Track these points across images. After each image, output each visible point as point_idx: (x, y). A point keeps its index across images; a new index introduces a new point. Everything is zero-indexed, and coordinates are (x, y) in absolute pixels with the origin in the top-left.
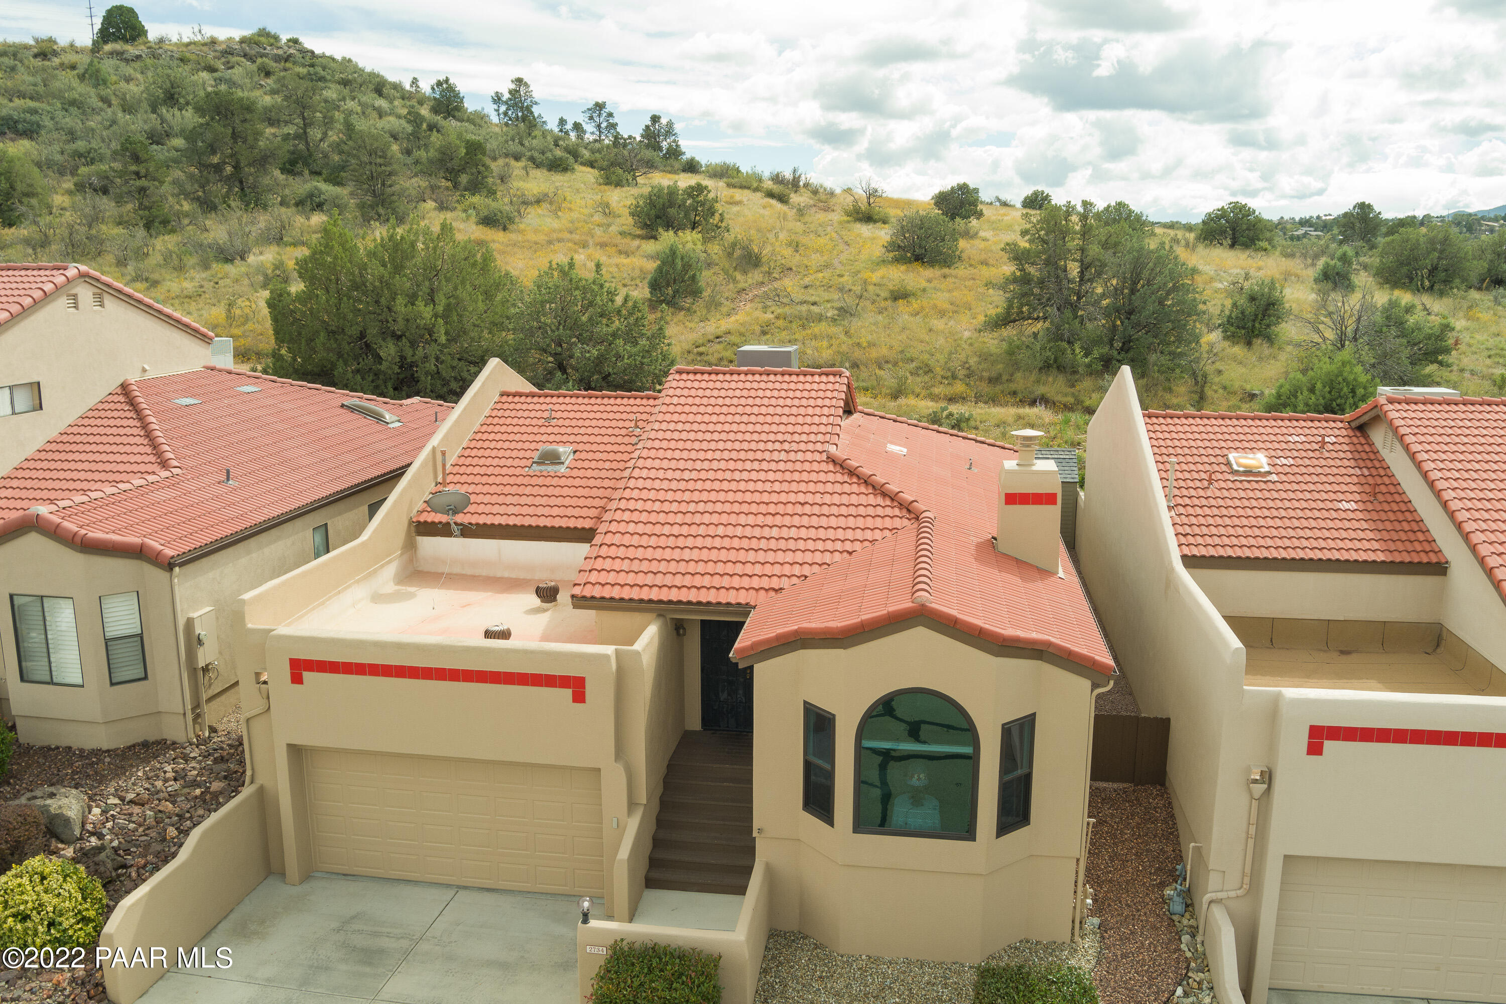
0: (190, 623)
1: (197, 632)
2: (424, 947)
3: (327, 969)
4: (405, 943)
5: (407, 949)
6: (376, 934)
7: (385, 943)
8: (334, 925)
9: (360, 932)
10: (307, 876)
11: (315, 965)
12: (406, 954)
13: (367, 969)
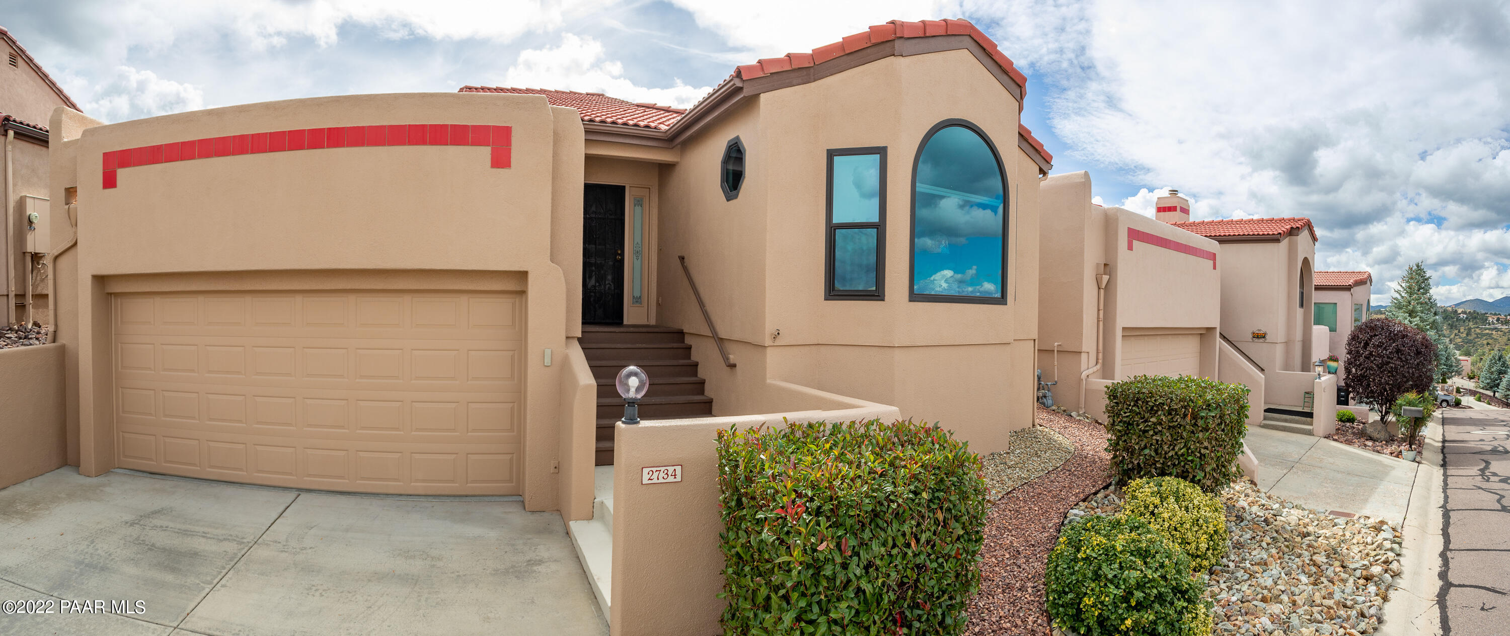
0: (21, 204)
1: (28, 213)
2: (260, 553)
3: (103, 569)
4: (231, 547)
5: (236, 554)
6: (185, 533)
7: (199, 544)
8: (128, 517)
9: (164, 528)
10: (106, 469)
11: (87, 561)
12: (234, 562)
13: (169, 578)
